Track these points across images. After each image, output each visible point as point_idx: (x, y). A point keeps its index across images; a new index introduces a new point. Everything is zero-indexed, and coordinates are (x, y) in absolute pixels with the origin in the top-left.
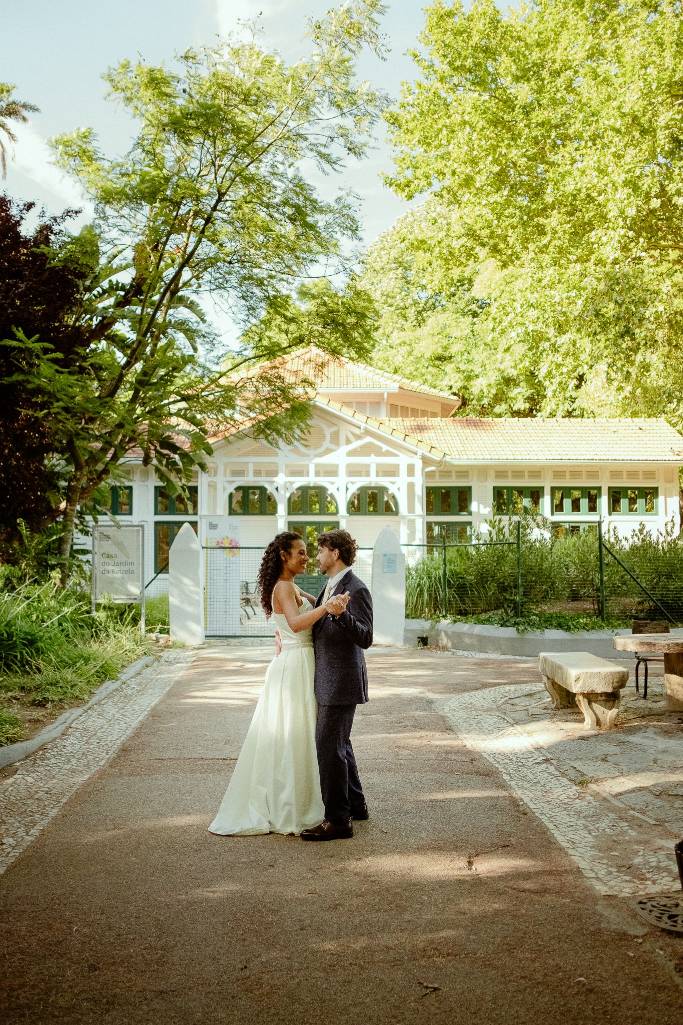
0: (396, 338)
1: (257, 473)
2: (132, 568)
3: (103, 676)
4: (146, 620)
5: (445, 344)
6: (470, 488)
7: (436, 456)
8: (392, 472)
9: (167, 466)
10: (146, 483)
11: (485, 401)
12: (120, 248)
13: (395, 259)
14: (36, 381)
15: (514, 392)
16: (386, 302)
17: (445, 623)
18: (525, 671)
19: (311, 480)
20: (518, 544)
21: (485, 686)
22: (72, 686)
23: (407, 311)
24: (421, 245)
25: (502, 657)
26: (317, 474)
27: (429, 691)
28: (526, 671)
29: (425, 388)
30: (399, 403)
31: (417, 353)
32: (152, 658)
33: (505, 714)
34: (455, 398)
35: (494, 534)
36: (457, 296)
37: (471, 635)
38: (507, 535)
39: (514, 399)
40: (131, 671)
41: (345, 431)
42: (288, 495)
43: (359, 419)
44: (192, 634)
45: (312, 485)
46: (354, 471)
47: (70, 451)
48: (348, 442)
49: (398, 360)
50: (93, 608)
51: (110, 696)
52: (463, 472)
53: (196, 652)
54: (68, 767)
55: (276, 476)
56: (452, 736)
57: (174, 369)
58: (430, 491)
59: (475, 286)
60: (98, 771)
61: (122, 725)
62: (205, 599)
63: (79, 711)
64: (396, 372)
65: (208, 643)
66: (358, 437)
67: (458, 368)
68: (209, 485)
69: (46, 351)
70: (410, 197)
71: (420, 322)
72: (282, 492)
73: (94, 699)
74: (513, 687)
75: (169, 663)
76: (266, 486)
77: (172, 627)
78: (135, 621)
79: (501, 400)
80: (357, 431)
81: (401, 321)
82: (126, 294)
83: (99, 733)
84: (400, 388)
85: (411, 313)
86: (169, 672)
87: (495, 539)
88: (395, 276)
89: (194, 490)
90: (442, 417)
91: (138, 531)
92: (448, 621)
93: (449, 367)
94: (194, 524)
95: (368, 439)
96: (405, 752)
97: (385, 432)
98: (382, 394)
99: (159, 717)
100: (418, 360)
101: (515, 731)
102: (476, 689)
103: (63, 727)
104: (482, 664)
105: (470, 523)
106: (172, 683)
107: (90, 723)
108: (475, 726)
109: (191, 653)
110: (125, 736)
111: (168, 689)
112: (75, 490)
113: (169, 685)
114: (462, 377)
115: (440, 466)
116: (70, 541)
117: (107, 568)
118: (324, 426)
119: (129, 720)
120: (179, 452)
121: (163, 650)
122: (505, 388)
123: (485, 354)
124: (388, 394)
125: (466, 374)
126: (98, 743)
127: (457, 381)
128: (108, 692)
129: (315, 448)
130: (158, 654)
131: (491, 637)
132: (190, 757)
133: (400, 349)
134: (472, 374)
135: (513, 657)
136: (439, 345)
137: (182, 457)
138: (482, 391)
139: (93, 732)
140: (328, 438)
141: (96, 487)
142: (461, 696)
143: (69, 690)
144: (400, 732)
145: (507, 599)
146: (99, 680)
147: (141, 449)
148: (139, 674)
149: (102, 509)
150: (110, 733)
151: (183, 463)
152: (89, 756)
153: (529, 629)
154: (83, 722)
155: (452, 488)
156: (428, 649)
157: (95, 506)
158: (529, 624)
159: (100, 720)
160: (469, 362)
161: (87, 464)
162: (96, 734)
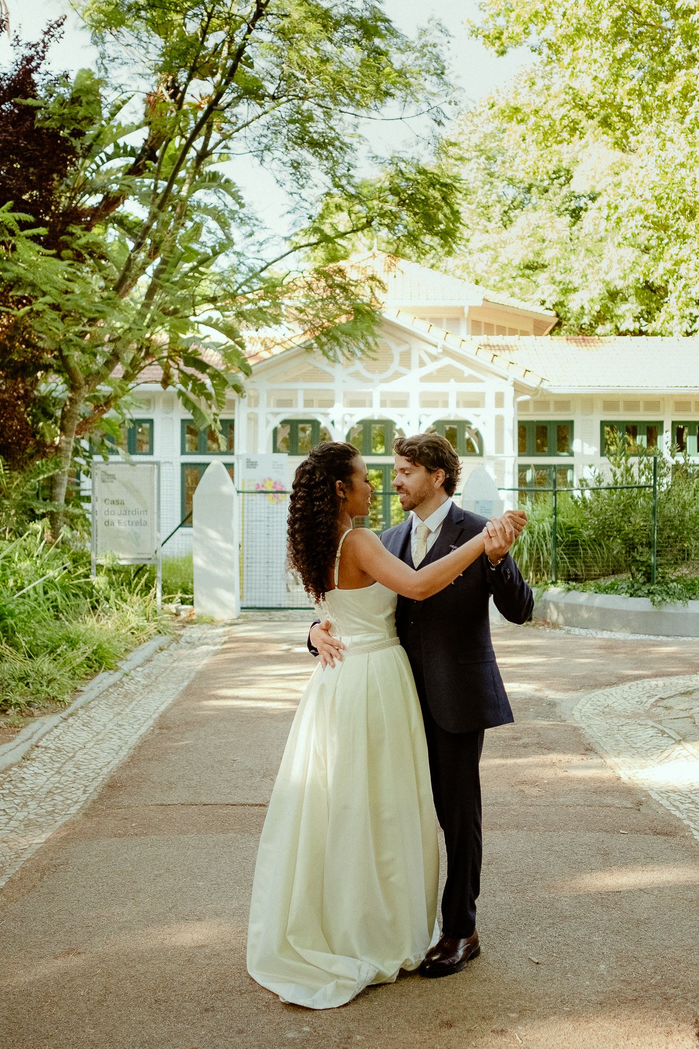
0: (477, 240)
1: (308, 403)
2: (144, 518)
3: (96, 665)
4: (163, 587)
5: (537, 249)
6: (572, 422)
7: (532, 381)
8: (475, 402)
9: (193, 391)
10: (171, 415)
11: (586, 320)
12: (129, 95)
13: (476, 146)
14: (15, 268)
15: (621, 309)
17: (555, 591)
18: (670, 657)
19: (375, 412)
20: (654, 487)
21: (623, 679)
22: (50, 682)
23: (491, 209)
24: (514, 113)
25: (633, 637)
26: (383, 404)
27: (549, 687)
28: (673, 658)
29: (515, 303)
30: (484, 320)
31: (502, 259)
32: (168, 638)
33: (660, 722)
34: (550, 313)
35: (618, 475)
36: (550, 192)
37: (589, 609)
38: (636, 475)
39: (621, 316)
40: (137, 656)
41: (418, 350)
42: (346, 432)
43: (437, 334)
44: (222, 604)
45: (376, 418)
46: (428, 402)
47: (64, 367)
48: (422, 364)
49: (480, 268)
50: (94, 571)
51: (103, 694)
52: (564, 403)
53: (227, 629)
54: (21, 815)
55: (332, 406)
56: (596, 761)
57: (201, 263)
58: (523, 427)
59: (575, 178)
60: (65, 825)
61: (116, 742)
62: (241, 559)
63: (55, 719)
64: (477, 283)
65: (245, 617)
66: (434, 358)
67: (552, 278)
68: (249, 419)
69: (23, 225)
70: (502, 53)
71: (507, 221)
72: (338, 426)
73: (80, 701)
74: (660, 682)
75: (192, 644)
76: (320, 418)
77: (197, 596)
78: (148, 587)
79: (605, 318)
80: (433, 351)
81: (483, 221)
82: (137, 162)
83: (79, 756)
84: (485, 300)
85: (496, 212)
86: (188, 657)
87: (620, 481)
88: (477, 165)
89: (228, 425)
90: (535, 335)
91: (152, 470)
92: (559, 589)
93: (541, 277)
94: (230, 467)
95: (446, 361)
96: (534, 791)
97: (468, 351)
98: (462, 308)
99: (168, 728)
100: (504, 267)
101: (684, 753)
102: (611, 684)
103: (26, 746)
104: (610, 647)
105: (571, 467)
106: (193, 675)
107: (67, 738)
108: (623, 744)
109: (220, 631)
110: (116, 761)
111: (186, 683)
112: (72, 417)
113: (188, 678)
114: (558, 289)
115: (536, 394)
116: (65, 483)
117: (111, 518)
118: (393, 346)
119: (125, 733)
120: (208, 371)
121: (184, 627)
122: (610, 304)
123: (587, 261)
124: (470, 307)
125: (561, 286)
126: (75, 773)
127: (550, 295)
128: (101, 689)
129: (381, 372)
130: (178, 632)
131: (616, 610)
132: (209, 802)
133: (482, 256)
134: (570, 286)
135: (647, 637)
136: (530, 249)
137: (212, 377)
138: (582, 308)
139: (71, 755)
140: (397, 358)
141: (105, 416)
142: (593, 694)
143: (44, 688)
144: (520, 756)
145: (637, 561)
146: (89, 671)
147: (160, 367)
148: (149, 661)
149: (115, 447)
150: (95, 755)
151: (213, 385)
152: (57, 797)
153: (668, 600)
154: (58, 737)
155: (550, 422)
156: (534, 626)
157: (103, 441)
158: (668, 593)
159: (84, 734)
160: (567, 271)
161: (87, 383)
162: (73, 757)
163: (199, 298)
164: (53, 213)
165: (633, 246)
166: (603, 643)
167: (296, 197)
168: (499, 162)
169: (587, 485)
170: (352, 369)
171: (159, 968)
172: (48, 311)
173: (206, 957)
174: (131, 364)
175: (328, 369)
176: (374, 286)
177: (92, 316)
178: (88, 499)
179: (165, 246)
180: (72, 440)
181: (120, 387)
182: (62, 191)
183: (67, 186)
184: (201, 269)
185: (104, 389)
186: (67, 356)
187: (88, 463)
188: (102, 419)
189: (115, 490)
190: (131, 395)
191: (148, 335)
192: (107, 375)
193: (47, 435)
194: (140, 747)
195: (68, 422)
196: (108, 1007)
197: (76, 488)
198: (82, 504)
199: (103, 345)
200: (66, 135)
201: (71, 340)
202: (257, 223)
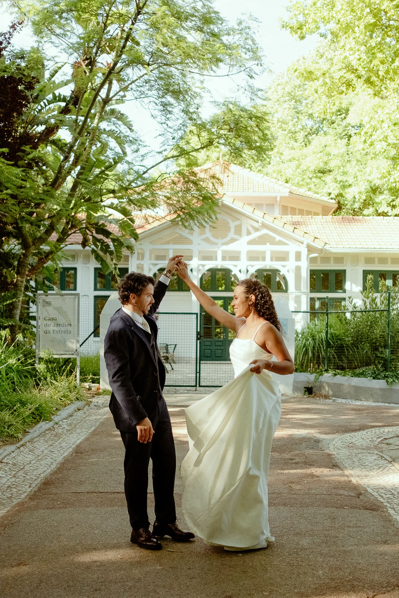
0: (287, 154)
2: (69, 329)
3: (38, 418)
4: (81, 373)
5: (325, 160)
6: (345, 271)
7: (318, 245)
8: (283, 257)
9: (102, 249)
10: (88, 265)
11: (357, 206)
12: (59, 65)
13: (289, 93)
15: (379, 198)
16: (281, 127)
17: (327, 377)
19: (219, 263)
20: (388, 311)
21: (363, 428)
22: (9, 426)
23: (297, 134)
24: (309, 76)
25: (374, 404)
26: (224, 259)
29: (310, 194)
30: (290, 205)
31: (303, 167)
32: (83, 403)
33: (382, 452)
34: (333, 201)
35: (368, 304)
36: (336, 123)
37: (349, 386)
38: (379, 304)
39: (379, 203)
40: (64, 413)
41: (246, 225)
42: (200, 276)
43: (258, 214)
45: (219, 267)
46: (253, 257)
47: (19, 234)
48: (249, 233)
49: (289, 172)
50: (37, 362)
51: (42, 434)
52: (340, 258)
55: (191, 260)
56: (339, 472)
57: (107, 168)
58: (313, 273)
59: (350, 114)
60: (18, 504)
61: (49, 461)
63: (13, 448)
64: (287, 182)
66: (257, 230)
67: (335, 179)
68: (138, 267)
70: (302, 38)
71: (307, 143)
72: (195, 272)
73: (28, 437)
74: (386, 429)
77: (102, 377)
78: (71, 372)
79: (369, 204)
80: (256, 225)
81: (292, 142)
82: (67, 105)
83: (27, 468)
84: (290, 192)
85: (301, 136)
86: (96, 414)
87: (368, 307)
88: (288, 106)
89: (124, 272)
90: (322, 215)
91: (74, 298)
92: (330, 375)
93: (328, 178)
95: (265, 231)
97: (278, 225)
98: (276, 198)
99: (82, 453)
100: (304, 172)
102: (356, 430)
104: (359, 410)
105: (344, 298)
106: (98, 424)
107: (20, 458)
108: (357, 463)
110: (49, 471)
111: (93, 429)
112: (24, 266)
113: (94, 426)
114: (339, 186)
115: (322, 253)
116: (20, 307)
117: (48, 328)
118: (229, 221)
119: (55, 455)
120: (111, 237)
121: (93, 397)
122: (372, 195)
123: (357, 167)
124: (281, 197)
125: (341, 183)
126: (24, 477)
127: (334, 190)
128: (41, 431)
129: (222, 238)
130: (89, 400)
131: (364, 387)
132: (104, 491)
133: (290, 164)
134: (346, 184)
135: (383, 404)
136: (321, 160)
137: (114, 240)
138: (354, 198)
139: (22, 467)
140: (233, 230)
141: (45, 265)
142: (343, 436)
143: (6, 429)
144: (293, 469)
145: (378, 357)
146: (34, 420)
147: (80, 235)
148: (71, 416)
149: (51, 285)
150: (36, 467)
151: (114, 246)
152: (13, 490)
153: (397, 381)
154: (14, 457)
155: (330, 271)
156: (313, 397)
157: (44, 281)
158: (396, 377)
159: (30, 456)
160: (345, 173)
161: (34, 244)
162: (23, 468)
163: (105, 191)
164: (14, 137)
165: (387, 158)
166: (355, 407)
167: (165, 125)
168: (304, 104)
169: (347, 309)
170: (204, 236)
171: (70, 571)
172: (10, 199)
173: (97, 566)
174: (62, 233)
175: (189, 236)
176: (214, 183)
177: (37, 202)
178: (34, 318)
179: (83, 158)
180: (24, 280)
181: (54, 246)
182: (19, 124)
183: (23, 120)
184: (106, 172)
185: (45, 248)
186: (22, 227)
187: (34, 295)
188: (43, 267)
189: (51, 312)
190: (62, 252)
191: (73, 214)
192: (47, 239)
193: (9, 277)
194: (63, 463)
195: (22, 268)
196: (41, 589)
197: (26, 311)
198: (31, 321)
199: (44, 220)
200: (22, 89)
201: (24, 217)
202: (141, 143)
